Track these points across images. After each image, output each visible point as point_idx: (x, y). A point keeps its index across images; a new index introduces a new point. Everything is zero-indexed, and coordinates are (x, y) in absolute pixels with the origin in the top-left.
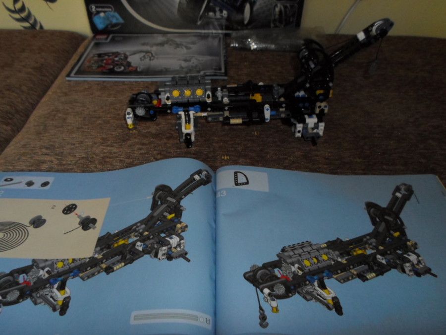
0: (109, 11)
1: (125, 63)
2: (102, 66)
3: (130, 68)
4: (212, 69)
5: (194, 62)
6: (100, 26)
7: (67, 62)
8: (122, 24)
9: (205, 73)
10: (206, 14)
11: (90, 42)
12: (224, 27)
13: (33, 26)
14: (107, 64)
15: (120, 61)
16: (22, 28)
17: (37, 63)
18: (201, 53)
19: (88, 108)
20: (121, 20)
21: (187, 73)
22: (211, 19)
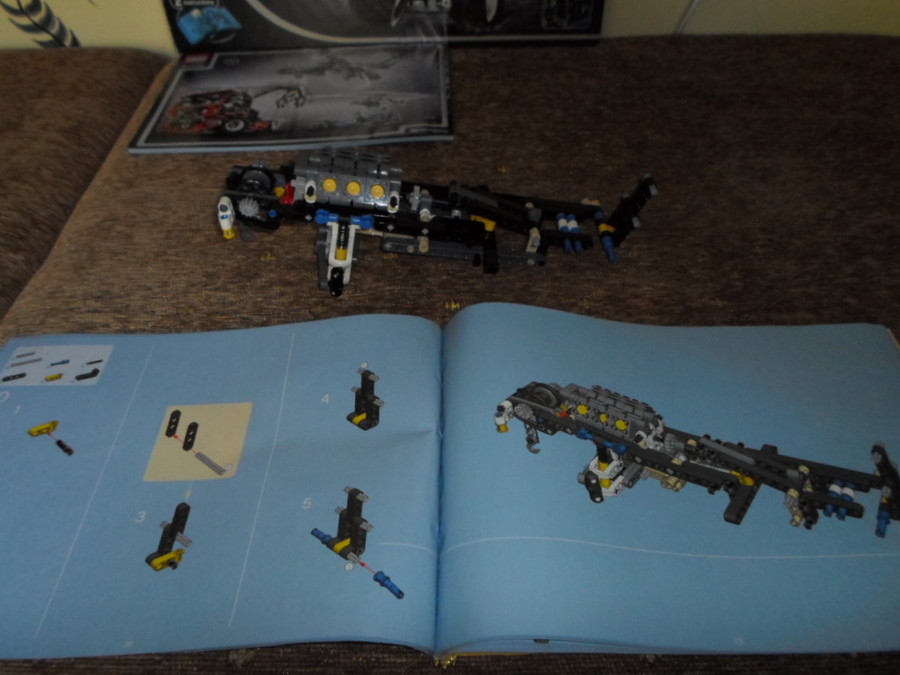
0: (210, 6)
1: (245, 114)
2: (199, 122)
3: (258, 125)
4: (422, 121)
5: (385, 105)
6: (194, 36)
7: (129, 117)
8: (238, 31)
9: (408, 130)
10: (408, 4)
11: (174, 71)
12: (445, 29)
13: (58, 40)
14: (210, 117)
15: (237, 108)
16: (37, 46)
17: (69, 119)
18: (399, 87)
19: (174, 212)
20: (234, 24)
21: (372, 130)
22: (417, 12)
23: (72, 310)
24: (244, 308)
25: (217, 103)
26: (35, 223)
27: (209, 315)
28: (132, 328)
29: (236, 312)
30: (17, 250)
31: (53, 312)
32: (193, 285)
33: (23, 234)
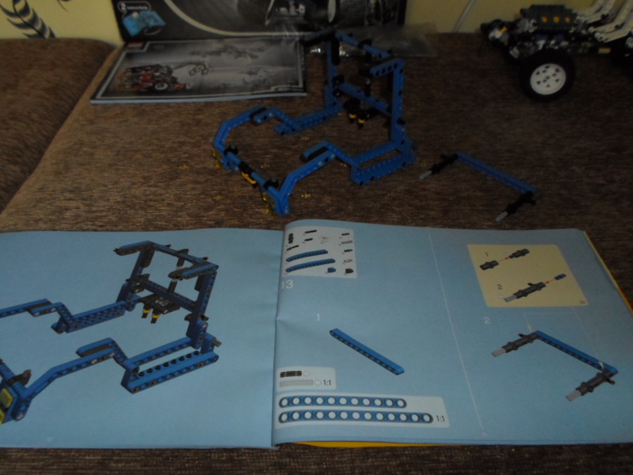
0: (144, 10)
2: (138, 84)
3: (176, 86)
4: (287, 84)
5: (262, 75)
6: (133, 30)
7: (89, 80)
8: (162, 27)
9: (276, 89)
10: (277, 11)
11: (120, 53)
13: (41, 33)
14: (144, 81)
15: (163, 76)
16: (26, 37)
17: (50, 82)
18: (271, 63)
19: (122, 139)
20: (161, 22)
21: (252, 90)
22: (283, 16)
23: (54, 199)
24: (168, 198)
25: (149, 72)
26: (27, 147)
27: (146, 201)
28: (94, 209)
29: (163, 200)
30: (15, 163)
31: (41, 200)
32: (134, 184)
33: (20, 153)
